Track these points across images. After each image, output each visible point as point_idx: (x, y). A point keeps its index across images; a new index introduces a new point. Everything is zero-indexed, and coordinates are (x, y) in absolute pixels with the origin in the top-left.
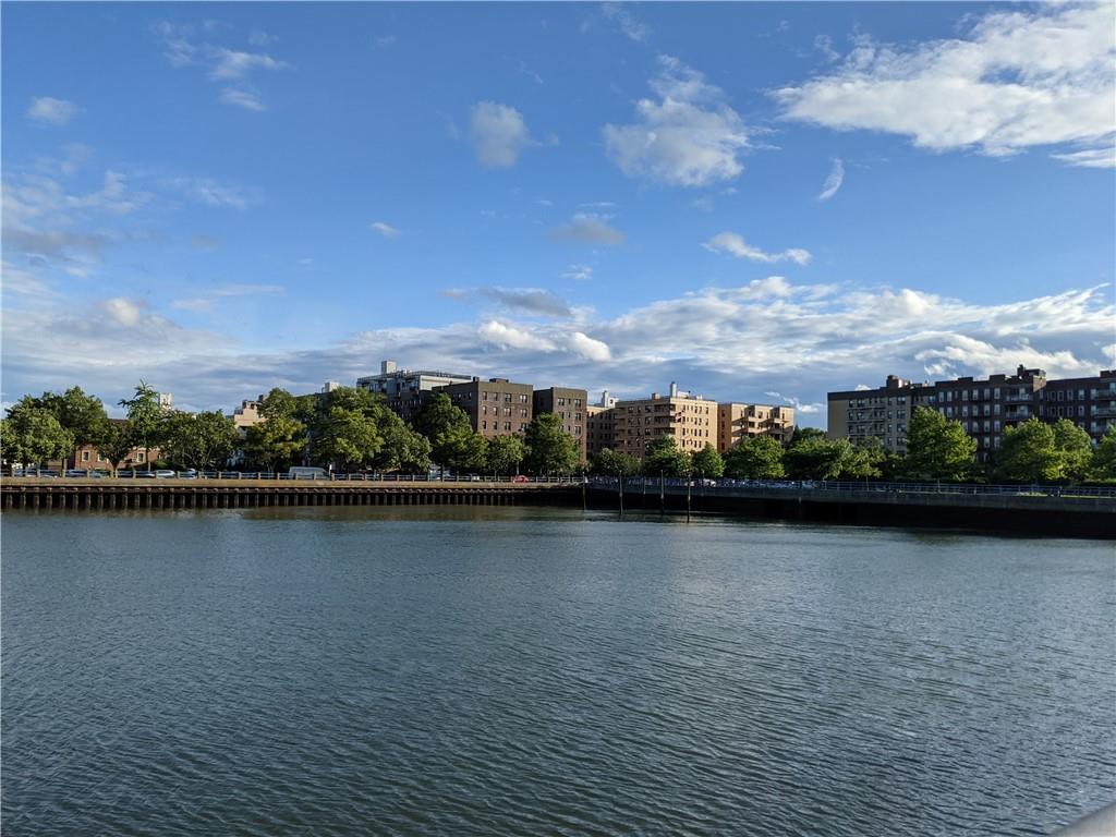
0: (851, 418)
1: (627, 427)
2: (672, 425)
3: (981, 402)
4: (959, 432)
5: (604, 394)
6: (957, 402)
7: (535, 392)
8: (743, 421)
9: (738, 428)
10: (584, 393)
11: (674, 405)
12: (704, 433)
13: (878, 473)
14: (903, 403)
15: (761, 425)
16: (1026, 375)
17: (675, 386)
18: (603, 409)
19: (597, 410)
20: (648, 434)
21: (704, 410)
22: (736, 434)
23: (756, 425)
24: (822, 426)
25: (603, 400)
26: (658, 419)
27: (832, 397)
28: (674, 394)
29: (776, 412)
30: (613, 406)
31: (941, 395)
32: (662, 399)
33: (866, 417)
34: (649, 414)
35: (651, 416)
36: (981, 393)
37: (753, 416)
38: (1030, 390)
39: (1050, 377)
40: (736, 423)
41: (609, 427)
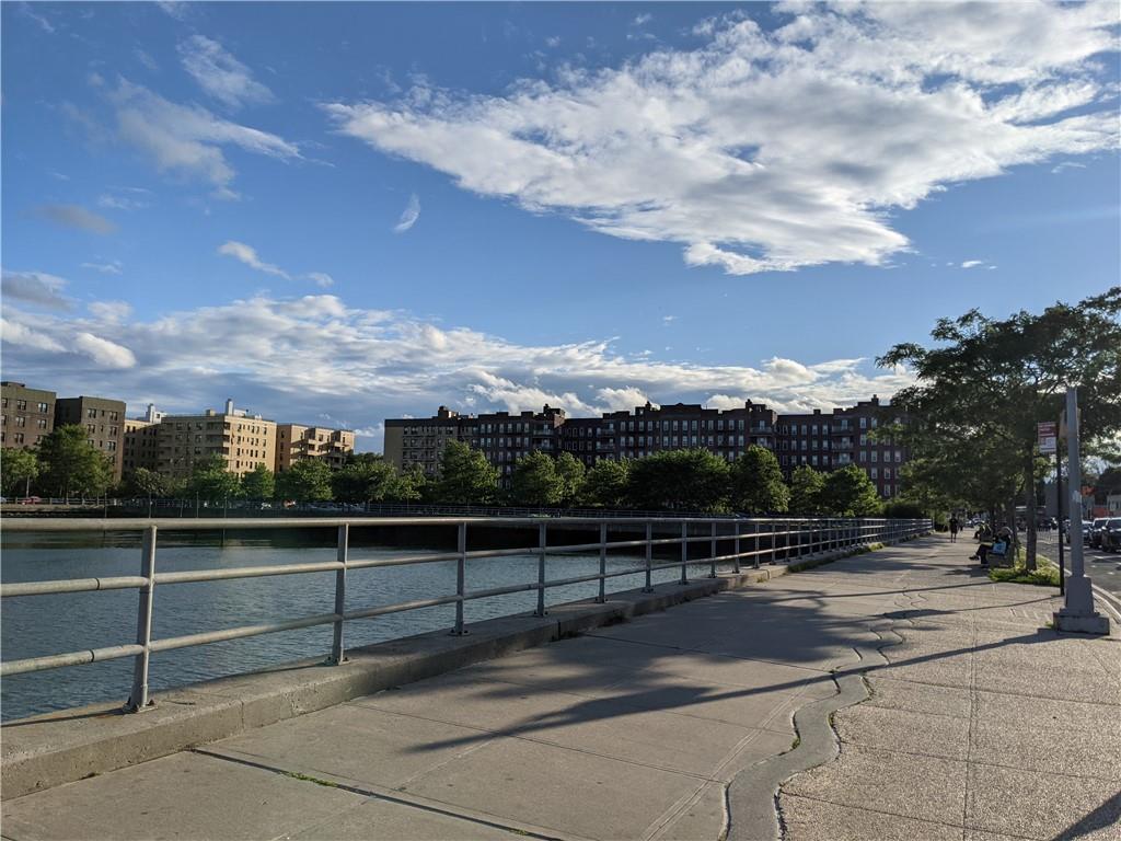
0: (405, 444)
1: (175, 444)
2: (225, 445)
3: (514, 434)
4: (482, 461)
5: (149, 408)
6: (495, 434)
7: (58, 400)
8: (303, 443)
9: (298, 450)
10: (123, 405)
11: (229, 424)
12: (261, 455)
13: (418, 496)
14: (451, 432)
15: (321, 448)
16: (550, 412)
17: (231, 404)
18: (147, 424)
19: (140, 425)
20: (198, 453)
21: (261, 431)
22: (295, 456)
23: (317, 448)
24: (379, 450)
25: (148, 414)
26: (210, 437)
27: (388, 423)
28: (230, 412)
29: (336, 436)
30: (159, 421)
31: (483, 427)
32: (217, 416)
33: (418, 444)
34: (200, 432)
35: (202, 434)
36: (514, 426)
37: (314, 438)
38: (551, 426)
39: (568, 416)
40: (295, 445)
41: (154, 444)
